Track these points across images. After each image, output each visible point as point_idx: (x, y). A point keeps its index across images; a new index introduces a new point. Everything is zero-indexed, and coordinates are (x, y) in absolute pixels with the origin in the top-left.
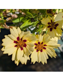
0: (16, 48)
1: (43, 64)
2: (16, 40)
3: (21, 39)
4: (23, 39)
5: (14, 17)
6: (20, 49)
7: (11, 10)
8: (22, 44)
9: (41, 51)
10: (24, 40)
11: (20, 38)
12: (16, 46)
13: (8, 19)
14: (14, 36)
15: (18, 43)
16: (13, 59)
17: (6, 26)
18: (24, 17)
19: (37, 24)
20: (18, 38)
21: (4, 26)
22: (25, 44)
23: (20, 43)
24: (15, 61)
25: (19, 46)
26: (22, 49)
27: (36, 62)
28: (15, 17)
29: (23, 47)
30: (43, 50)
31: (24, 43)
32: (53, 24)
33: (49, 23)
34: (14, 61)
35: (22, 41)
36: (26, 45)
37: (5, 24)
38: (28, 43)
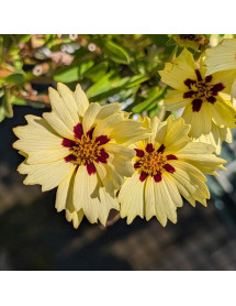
0: (71, 166)
1: (164, 224)
2: (71, 135)
3: (90, 133)
4: (96, 134)
5: (60, 61)
6: (83, 169)
7: (48, 38)
8: (91, 152)
9: (158, 178)
10: (99, 135)
11: (86, 129)
12: (69, 158)
13: (38, 71)
14: (65, 120)
15: (78, 146)
16: (60, 205)
17: (31, 95)
18: (96, 63)
19: (143, 84)
20: (78, 130)
21: (25, 94)
22: (103, 150)
23: (85, 149)
24: (68, 211)
25: (82, 159)
26: (91, 169)
27: (138, 217)
28: (64, 61)
29: (97, 161)
30: (165, 175)
31: (100, 147)
32: (204, 85)
33: (188, 82)
34: (64, 211)
35: (93, 141)
36: (107, 156)
37: (28, 87)
38: (115, 149)
